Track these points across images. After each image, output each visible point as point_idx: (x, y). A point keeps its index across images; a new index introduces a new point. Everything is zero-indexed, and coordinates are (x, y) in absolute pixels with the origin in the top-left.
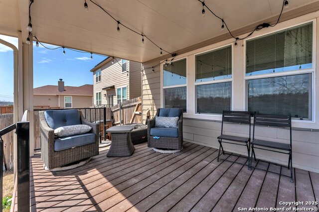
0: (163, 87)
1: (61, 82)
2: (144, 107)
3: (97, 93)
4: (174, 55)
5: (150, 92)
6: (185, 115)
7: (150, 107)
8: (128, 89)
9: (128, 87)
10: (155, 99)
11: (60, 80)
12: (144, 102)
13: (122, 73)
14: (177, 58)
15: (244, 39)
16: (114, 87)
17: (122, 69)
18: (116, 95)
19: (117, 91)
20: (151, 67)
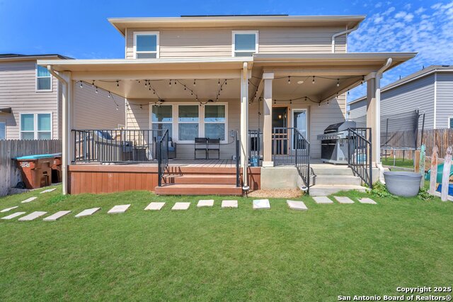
0: (152, 122)
5: (136, 124)
13: (36, 90)
14: (165, 104)
15: (204, 104)
16: (9, 111)
17: (36, 84)
18: (15, 125)
19: (20, 118)
20: (139, 104)
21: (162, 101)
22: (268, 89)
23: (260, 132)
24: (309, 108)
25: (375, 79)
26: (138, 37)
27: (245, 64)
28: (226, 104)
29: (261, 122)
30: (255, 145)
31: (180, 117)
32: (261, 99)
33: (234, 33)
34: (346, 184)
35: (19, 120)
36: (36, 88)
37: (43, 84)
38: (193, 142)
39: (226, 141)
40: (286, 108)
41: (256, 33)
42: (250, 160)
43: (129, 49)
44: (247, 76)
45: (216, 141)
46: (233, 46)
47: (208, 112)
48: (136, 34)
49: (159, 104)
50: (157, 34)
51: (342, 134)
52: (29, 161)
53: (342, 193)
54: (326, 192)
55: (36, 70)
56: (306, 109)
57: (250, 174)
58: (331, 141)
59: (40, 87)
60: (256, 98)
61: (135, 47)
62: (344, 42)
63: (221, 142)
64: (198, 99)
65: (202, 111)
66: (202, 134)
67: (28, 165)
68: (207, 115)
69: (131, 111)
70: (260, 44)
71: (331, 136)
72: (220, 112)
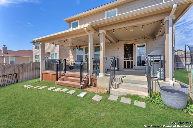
0: (76, 55)
1: (5, 48)
2: (70, 61)
3: (36, 56)
4: (80, 46)
5: (72, 56)
6: (83, 62)
7: (72, 61)
8: (58, 54)
9: (58, 53)
10: (74, 58)
11: (4, 46)
12: (70, 59)
13: (54, 46)
14: (81, 47)
16: (49, 53)
20: (73, 48)
24: (147, 43)
25: (168, 21)
27: (85, 29)
34: (138, 91)
35: (51, 55)
40: (132, 44)
48: (72, 23)
50: (78, 21)
54: (119, 94)
56: (145, 44)
57: (92, 79)
61: (72, 28)
69: (71, 51)
70: (118, 14)
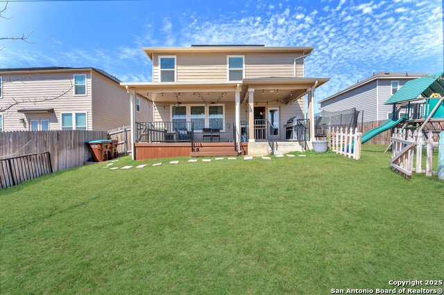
0: (172, 118)
5: (161, 120)
8: (90, 116)
9: (90, 113)
13: (74, 95)
14: (181, 105)
15: (209, 105)
16: (52, 111)
17: (74, 90)
18: (57, 122)
19: (61, 116)
20: (163, 105)
21: (179, 103)
22: (251, 98)
23: (247, 123)
24: (280, 108)
26: (161, 59)
27: (238, 85)
28: (223, 105)
29: (247, 117)
30: (244, 131)
31: (191, 114)
32: (247, 101)
33: (228, 57)
35: (60, 118)
36: (74, 93)
37: (80, 90)
38: (202, 131)
39: (224, 130)
41: (243, 57)
42: (242, 138)
43: (155, 68)
44: (239, 90)
45: (217, 130)
46: (228, 65)
47: (211, 110)
48: (160, 57)
49: (177, 105)
50: (175, 57)
51: (295, 123)
52: (97, 144)
53: (290, 153)
54: (283, 153)
55: (74, 80)
56: (278, 108)
57: (242, 146)
58: (290, 128)
59: (76, 93)
60: (244, 101)
61: (159, 66)
62: (302, 63)
63: (221, 131)
64: (205, 102)
65: (207, 110)
66: (207, 126)
67: (96, 146)
68: (211, 113)
69: (157, 111)
70: (246, 64)
71: (290, 125)
72: (219, 110)
